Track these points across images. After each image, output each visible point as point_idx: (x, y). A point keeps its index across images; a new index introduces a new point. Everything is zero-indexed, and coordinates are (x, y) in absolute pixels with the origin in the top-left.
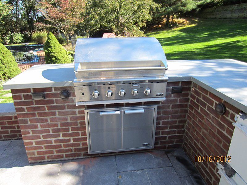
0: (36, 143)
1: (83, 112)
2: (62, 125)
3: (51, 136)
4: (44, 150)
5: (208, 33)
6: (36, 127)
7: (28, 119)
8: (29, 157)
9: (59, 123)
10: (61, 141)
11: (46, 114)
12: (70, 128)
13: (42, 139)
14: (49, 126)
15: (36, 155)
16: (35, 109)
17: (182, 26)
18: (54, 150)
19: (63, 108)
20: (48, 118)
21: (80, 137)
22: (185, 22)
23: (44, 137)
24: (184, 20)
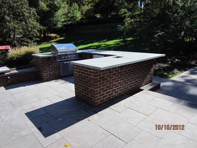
0: (47, 74)
1: (60, 63)
2: (54, 68)
3: (51, 72)
4: (49, 77)
5: (74, 43)
6: (47, 69)
7: (45, 66)
8: (44, 79)
9: (53, 67)
10: (53, 73)
11: (50, 65)
12: (56, 69)
13: (48, 73)
14: (50, 68)
15: (46, 79)
16: (47, 63)
17: (56, 39)
18: (51, 76)
19: (54, 62)
20: (50, 66)
21: (58, 71)
22: (57, 36)
23: (49, 72)
24: (56, 35)
